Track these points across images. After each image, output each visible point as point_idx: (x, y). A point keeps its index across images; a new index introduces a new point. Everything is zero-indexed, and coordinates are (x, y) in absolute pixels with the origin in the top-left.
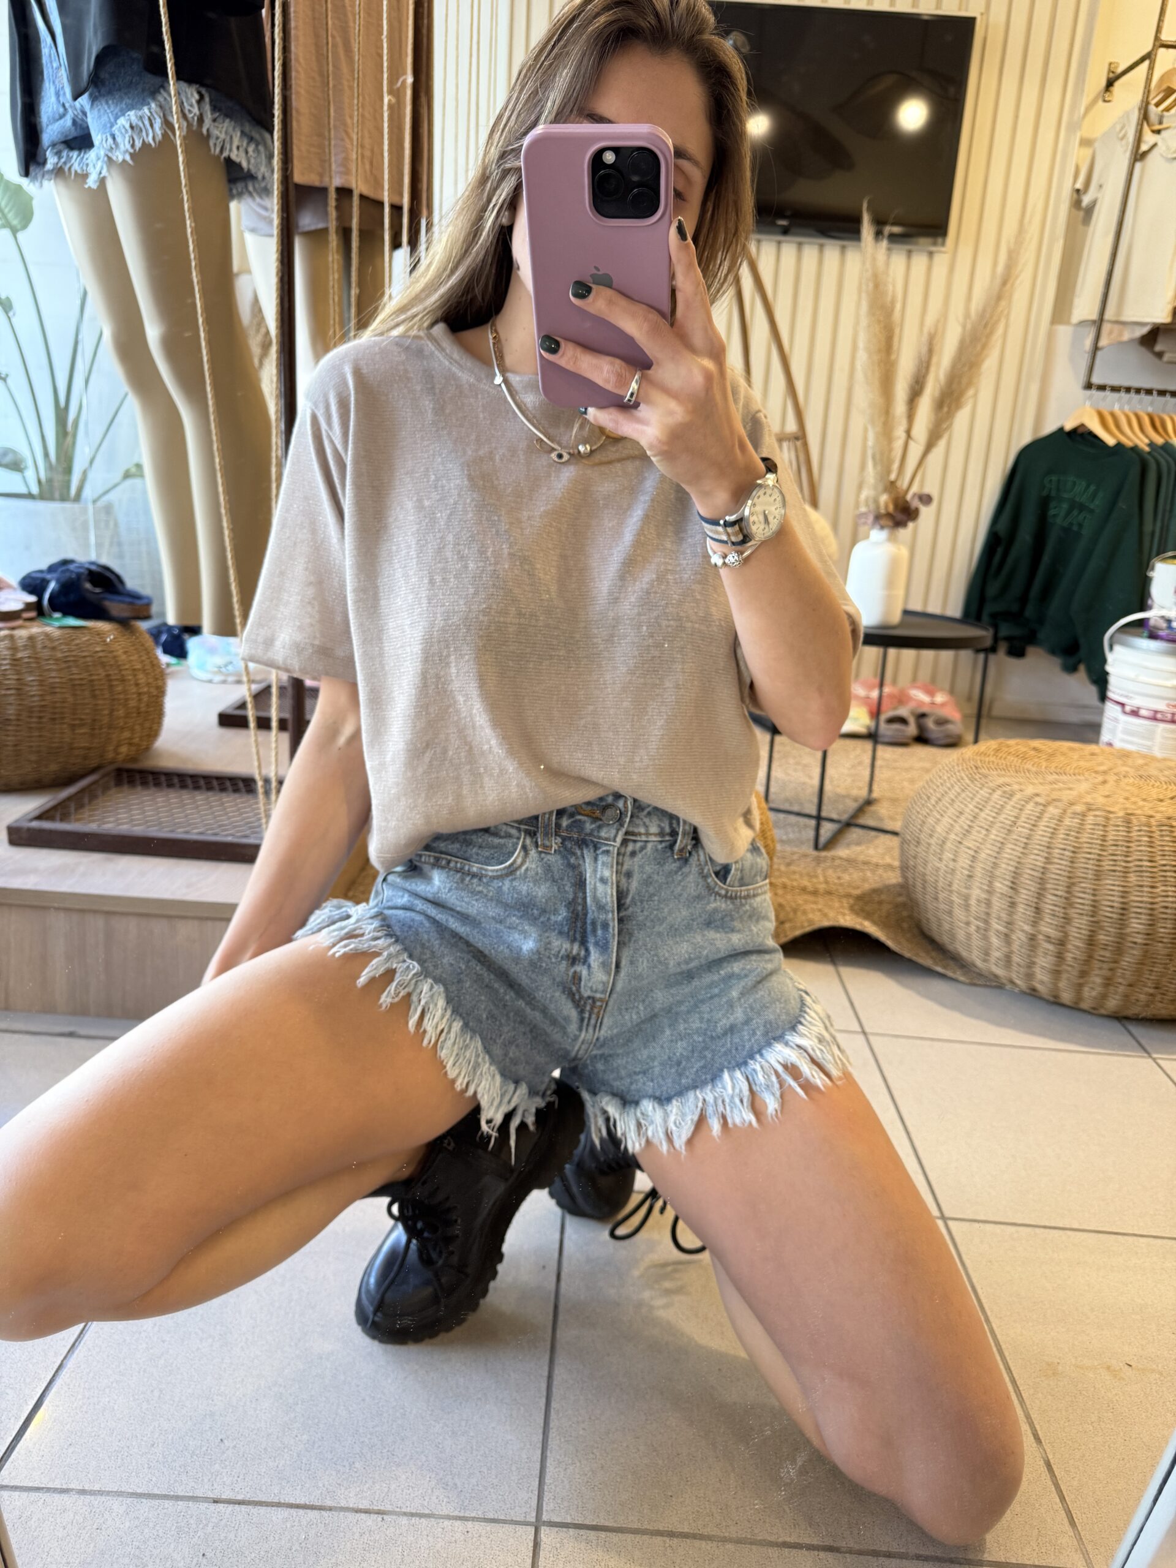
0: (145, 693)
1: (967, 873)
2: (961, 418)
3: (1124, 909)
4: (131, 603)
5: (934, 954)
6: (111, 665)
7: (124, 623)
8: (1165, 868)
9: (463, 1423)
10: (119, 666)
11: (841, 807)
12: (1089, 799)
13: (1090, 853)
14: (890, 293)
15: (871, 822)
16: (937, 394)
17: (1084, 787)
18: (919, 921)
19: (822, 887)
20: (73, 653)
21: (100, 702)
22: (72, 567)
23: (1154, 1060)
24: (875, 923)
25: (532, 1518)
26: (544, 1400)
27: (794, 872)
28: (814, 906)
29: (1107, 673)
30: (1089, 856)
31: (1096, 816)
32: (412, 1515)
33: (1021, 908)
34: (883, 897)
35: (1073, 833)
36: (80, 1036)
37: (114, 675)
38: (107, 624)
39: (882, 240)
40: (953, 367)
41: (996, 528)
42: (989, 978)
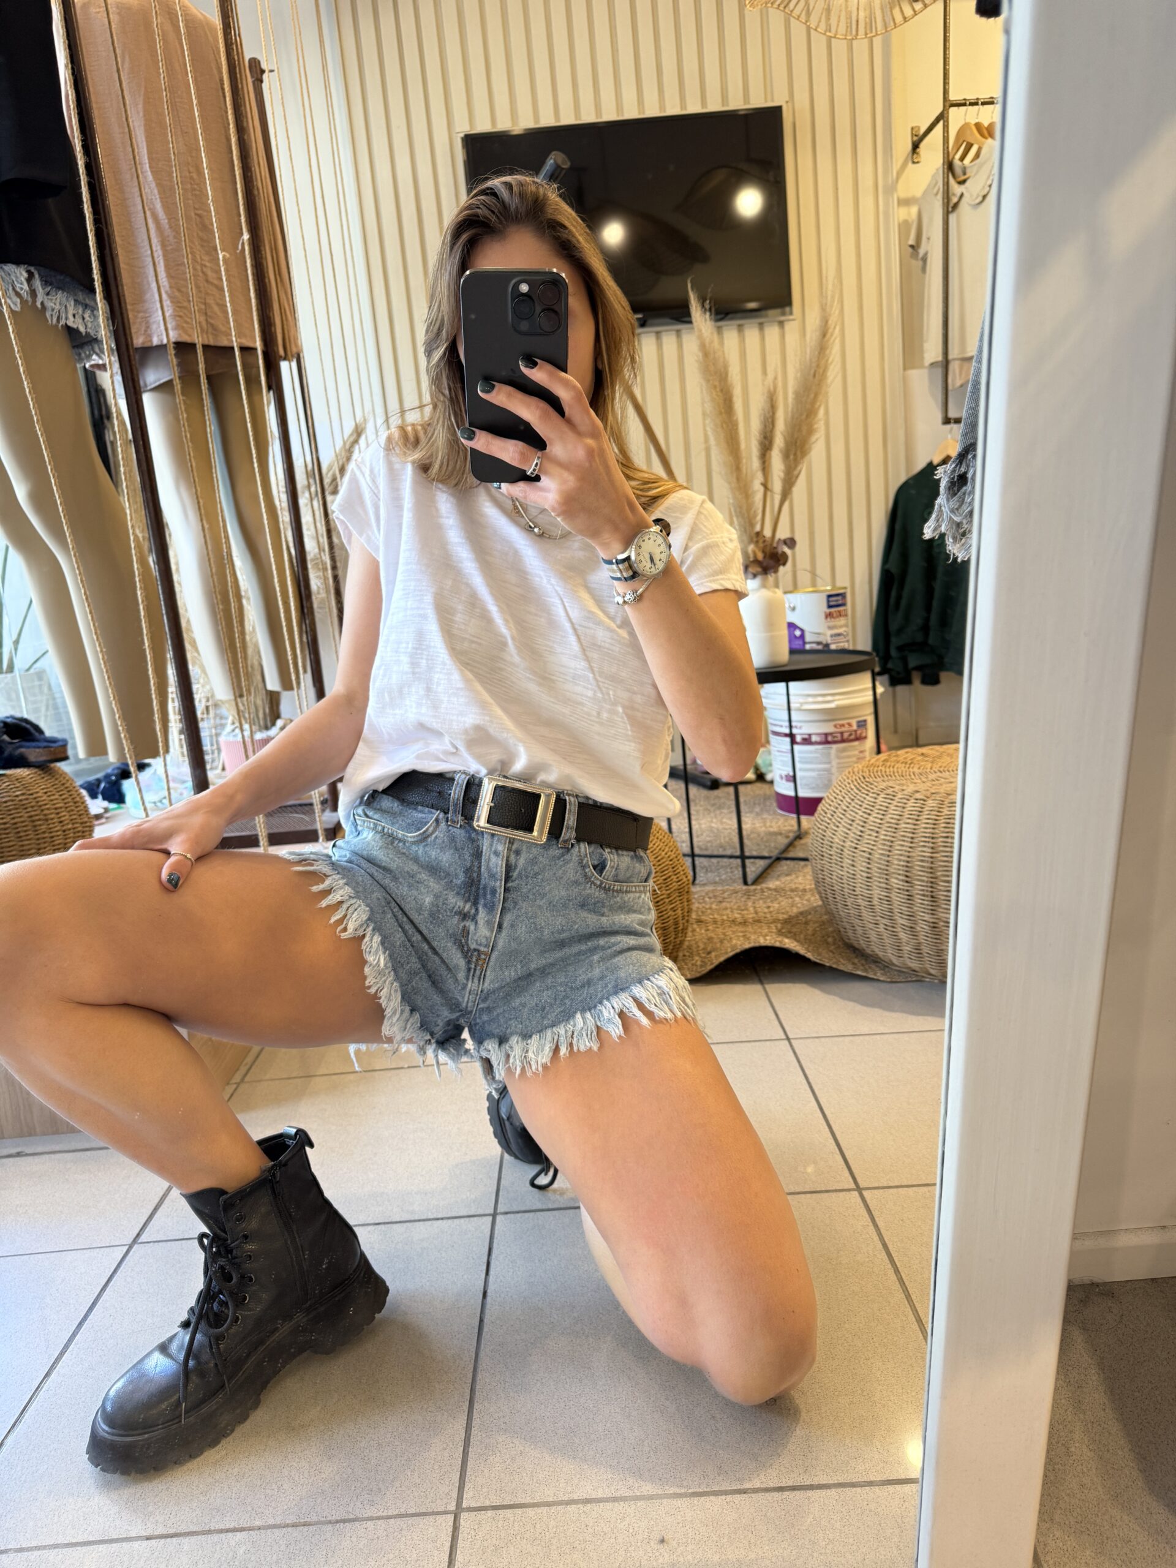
0: (70, 829)
1: (865, 874)
4: (45, 747)
5: (856, 961)
6: (33, 807)
7: (43, 767)
9: (389, 1435)
10: (40, 806)
11: (773, 845)
15: (801, 855)
16: (782, 445)
18: (840, 931)
19: (751, 917)
24: (798, 941)
25: (452, 1507)
26: (467, 1403)
27: (726, 909)
28: (741, 934)
32: (338, 1522)
34: (809, 917)
36: (27, 1155)
37: (37, 815)
38: (26, 770)
39: (705, 313)
40: (792, 418)
41: (888, 566)
42: (907, 973)
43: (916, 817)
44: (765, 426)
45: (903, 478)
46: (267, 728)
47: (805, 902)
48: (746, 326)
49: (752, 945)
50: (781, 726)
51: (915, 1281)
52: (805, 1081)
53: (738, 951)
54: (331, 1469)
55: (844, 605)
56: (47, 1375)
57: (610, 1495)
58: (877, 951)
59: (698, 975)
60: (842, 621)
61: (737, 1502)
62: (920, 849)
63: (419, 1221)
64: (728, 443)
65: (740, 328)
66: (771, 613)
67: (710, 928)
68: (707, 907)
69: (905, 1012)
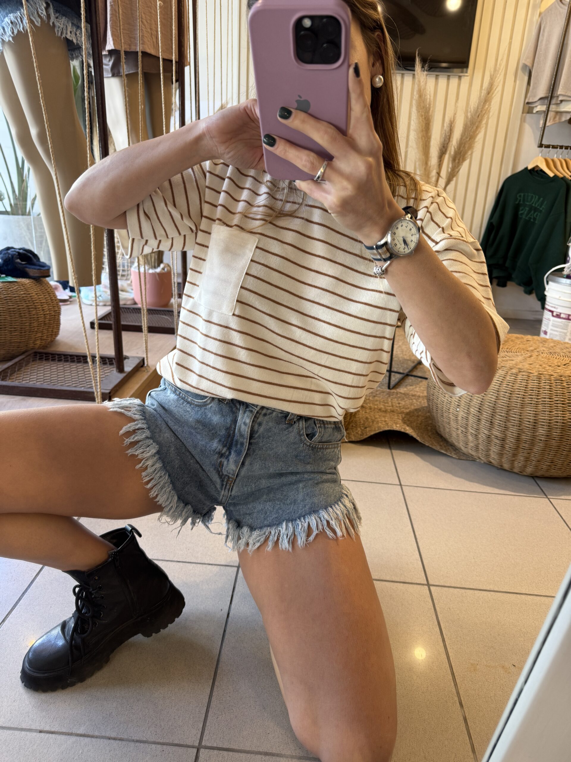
0: (47, 314)
1: (457, 403)
2: (465, 165)
3: (536, 422)
4: (38, 269)
5: (442, 443)
6: (29, 301)
7: (37, 279)
8: (557, 402)
9: (170, 692)
10: (33, 301)
11: (405, 366)
12: (520, 366)
13: (519, 394)
14: (428, 100)
15: (419, 374)
16: (452, 153)
17: (520, 358)
18: (436, 426)
19: (389, 408)
20: (9, 295)
21: (25, 319)
22: (9, 251)
23: (549, 499)
24: (412, 428)
25: (196, 744)
26: (212, 681)
27: (377, 401)
28: (383, 419)
29: (545, 296)
30: (518, 396)
31: (523, 375)
32: (137, 741)
33: (483, 422)
34: (420, 413)
35: (510, 384)
37: (31, 305)
38: (27, 280)
39: (424, 71)
40: (461, 139)
41: (492, 221)
42: (468, 455)
44: (445, 140)
45: (509, 174)
46: (155, 267)
47: (418, 403)
49: (389, 428)
52: (407, 513)
53: (381, 430)
54: (138, 708)
57: (279, 752)
58: (454, 442)
59: (358, 440)
64: (423, 148)
65: (437, 77)
67: (367, 411)
69: (464, 478)
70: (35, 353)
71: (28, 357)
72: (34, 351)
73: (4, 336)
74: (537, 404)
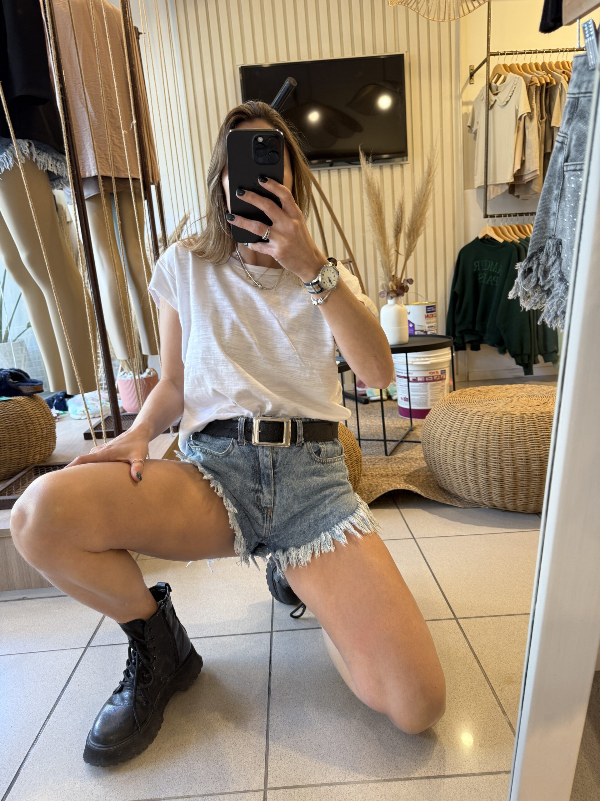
0: (44, 428)
1: (452, 454)
2: (420, 241)
3: (527, 459)
4: (31, 386)
5: (446, 497)
6: (26, 417)
7: (30, 396)
8: (543, 437)
9: (227, 749)
10: (30, 416)
11: (398, 434)
12: (504, 410)
13: (507, 435)
14: (377, 188)
15: (413, 439)
16: (407, 231)
17: (502, 404)
18: (437, 481)
19: (390, 473)
20: (7, 413)
21: (23, 435)
22: (1, 372)
24: (416, 486)
25: (262, 787)
27: (377, 468)
28: (386, 482)
30: (507, 437)
31: (507, 417)
32: (204, 795)
33: (479, 467)
34: (420, 473)
35: (497, 427)
36: (28, 599)
37: (28, 421)
38: (22, 397)
39: (369, 163)
40: (412, 217)
41: (455, 290)
42: (472, 503)
43: (478, 425)
44: (398, 221)
45: (463, 245)
47: (417, 465)
48: (384, 166)
49: (393, 489)
50: (402, 373)
51: (488, 667)
52: (424, 561)
53: (386, 491)
54: (198, 768)
55: (434, 311)
56: (48, 717)
57: (342, 781)
58: (457, 492)
60: (434, 319)
61: (407, 785)
62: (481, 441)
63: (233, 635)
64: (379, 230)
65: (381, 167)
66: (400, 317)
67: (370, 478)
68: (368, 467)
69: (472, 524)
70: (36, 467)
71: (30, 472)
72: (34, 466)
73: (4, 454)
74: (524, 442)
